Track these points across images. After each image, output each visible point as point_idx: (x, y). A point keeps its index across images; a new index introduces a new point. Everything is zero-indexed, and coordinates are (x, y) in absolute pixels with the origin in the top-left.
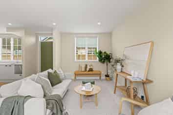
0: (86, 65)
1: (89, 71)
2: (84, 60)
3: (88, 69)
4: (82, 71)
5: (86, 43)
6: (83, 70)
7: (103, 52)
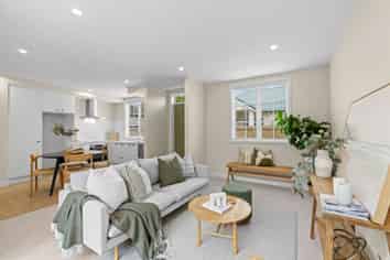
0: (256, 151)
1: (261, 165)
2: (250, 140)
3: (258, 161)
4: (244, 164)
5: (259, 100)
6: (248, 161)
7: (301, 119)
